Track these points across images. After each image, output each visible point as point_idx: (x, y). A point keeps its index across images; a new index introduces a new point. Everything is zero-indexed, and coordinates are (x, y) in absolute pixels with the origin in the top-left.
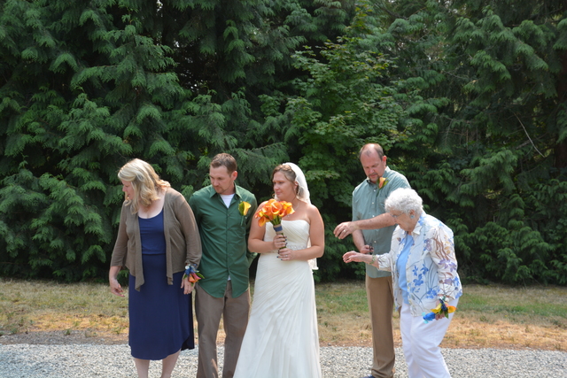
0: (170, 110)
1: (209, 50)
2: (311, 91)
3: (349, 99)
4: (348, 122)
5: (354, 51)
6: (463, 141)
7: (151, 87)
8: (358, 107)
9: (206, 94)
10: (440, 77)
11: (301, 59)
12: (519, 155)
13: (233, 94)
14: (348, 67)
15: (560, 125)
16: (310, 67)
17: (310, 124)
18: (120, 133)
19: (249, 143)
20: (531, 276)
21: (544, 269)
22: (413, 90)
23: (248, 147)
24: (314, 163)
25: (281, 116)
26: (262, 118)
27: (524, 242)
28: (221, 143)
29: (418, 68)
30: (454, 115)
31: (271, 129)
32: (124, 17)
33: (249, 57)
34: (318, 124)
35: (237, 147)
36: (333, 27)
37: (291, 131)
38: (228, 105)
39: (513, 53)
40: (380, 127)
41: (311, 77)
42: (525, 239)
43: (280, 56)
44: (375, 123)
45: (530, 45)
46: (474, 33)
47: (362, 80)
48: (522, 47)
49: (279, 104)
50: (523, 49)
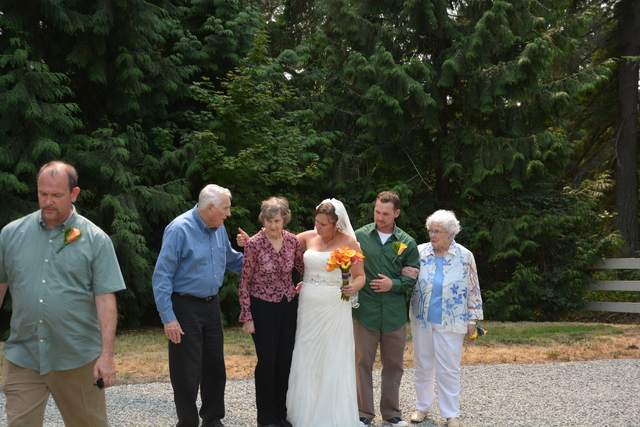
1: (101, 79)
4: (258, 156)
6: (354, 176)
7: (48, 119)
9: (107, 127)
11: (199, 90)
13: (129, 127)
14: (250, 100)
15: (444, 159)
16: (210, 99)
17: (216, 158)
22: (306, 123)
25: (180, 151)
26: (159, 154)
31: (170, 165)
32: (13, 41)
33: (143, 87)
35: (138, 184)
36: (224, 56)
37: (193, 166)
39: (404, 88)
41: (207, 109)
43: (174, 86)
45: (419, 82)
46: (367, 67)
48: (413, 84)
49: (173, 137)
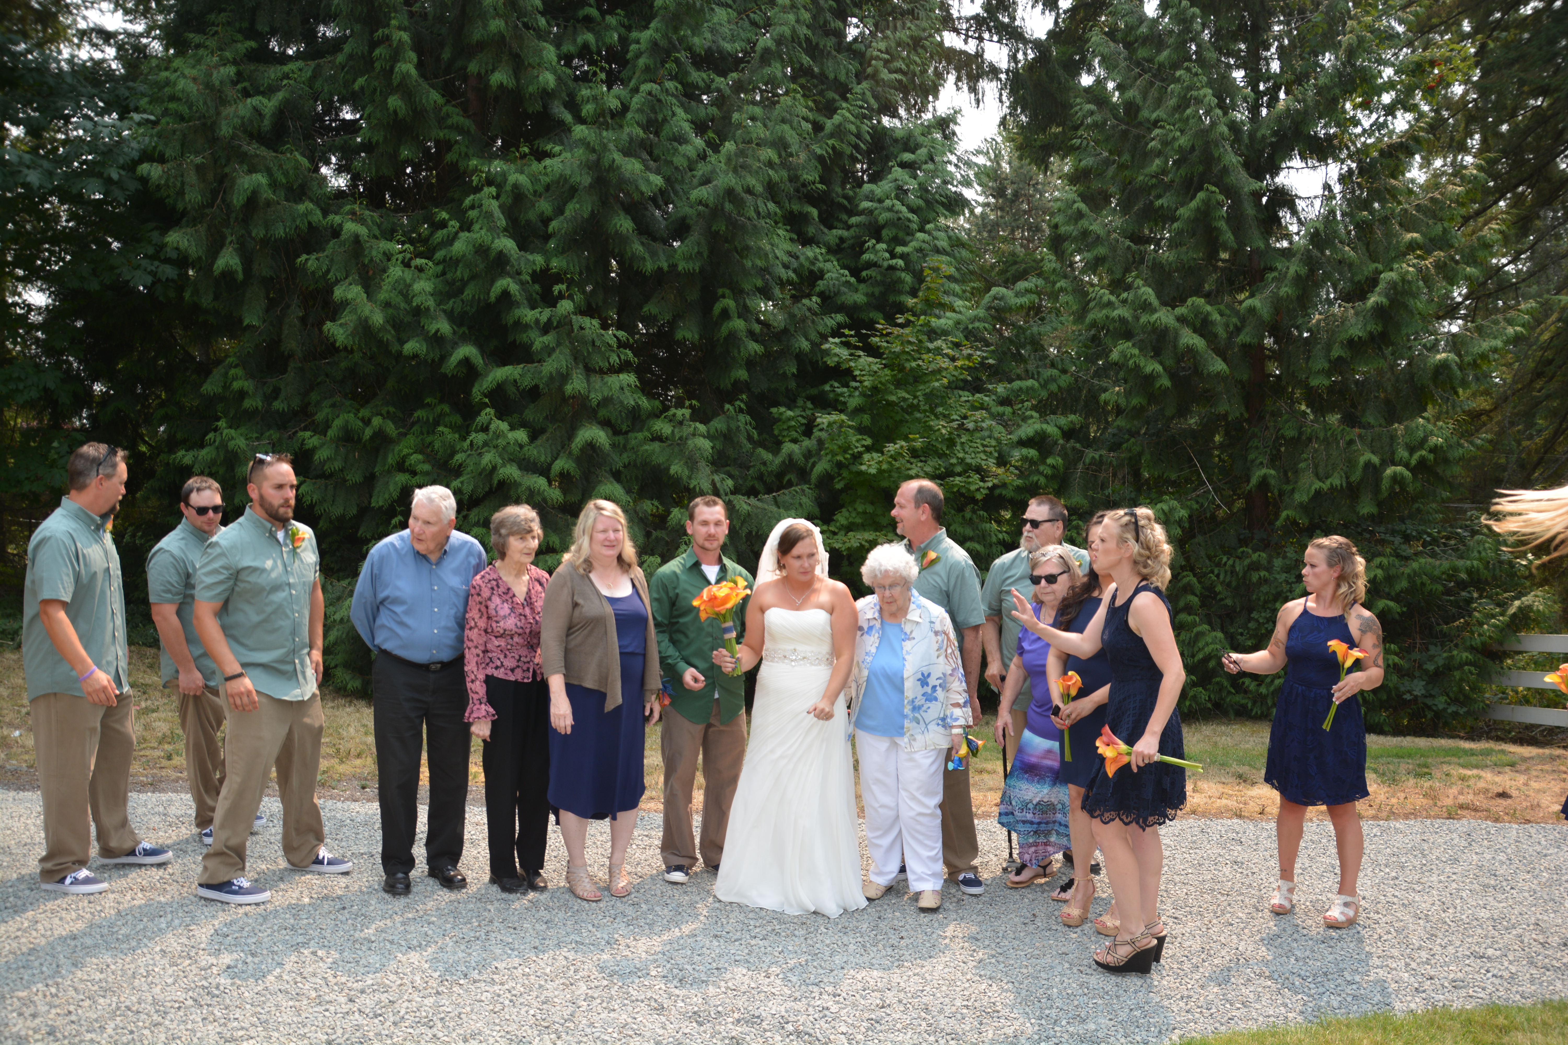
0: (626, 433)
1: (689, 335)
2: (854, 402)
3: (918, 415)
4: (914, 453)
5: (924, 338)
6: (1104, 486)
7: (595, 397)
8: (930, 428)
9: (682, 407)
10: (1065, 381)
11: (837, 350)
12: (1191, 509)
13: (728, 407)
14: (914, 364)
15: (1253, 461)
16: (852, 364)
17: (853, 455)
18: (544, 471)
19: (753, 487)
20: (1209, 705)
21: (1229, 693)
22: (1023, 402)
23: (752, 492)
24: (858, 520)
25: (807, 443)
26: (776, 446)
27: (1200, 650)
28: (706, 486)
29: (1031, 367)
30: (1089, 443)
31: (790, 464)
32: (556, 289)
33: (754, 347)
34: (866, 456)
35: (732, 493)
36: (892, 298)
37: (822, 467)
38: (718, 424)
39: (1175, 346)
40: (969, 461)
41: (854, 378)
42: (1201, 644)
43: (805, 345)
44: (961, 455)
45: (1201, 335)
46: (1116, 312)
47: (937, 384)
48: (1189, 338)
49: (804, 421)
50: (1191, 342)
